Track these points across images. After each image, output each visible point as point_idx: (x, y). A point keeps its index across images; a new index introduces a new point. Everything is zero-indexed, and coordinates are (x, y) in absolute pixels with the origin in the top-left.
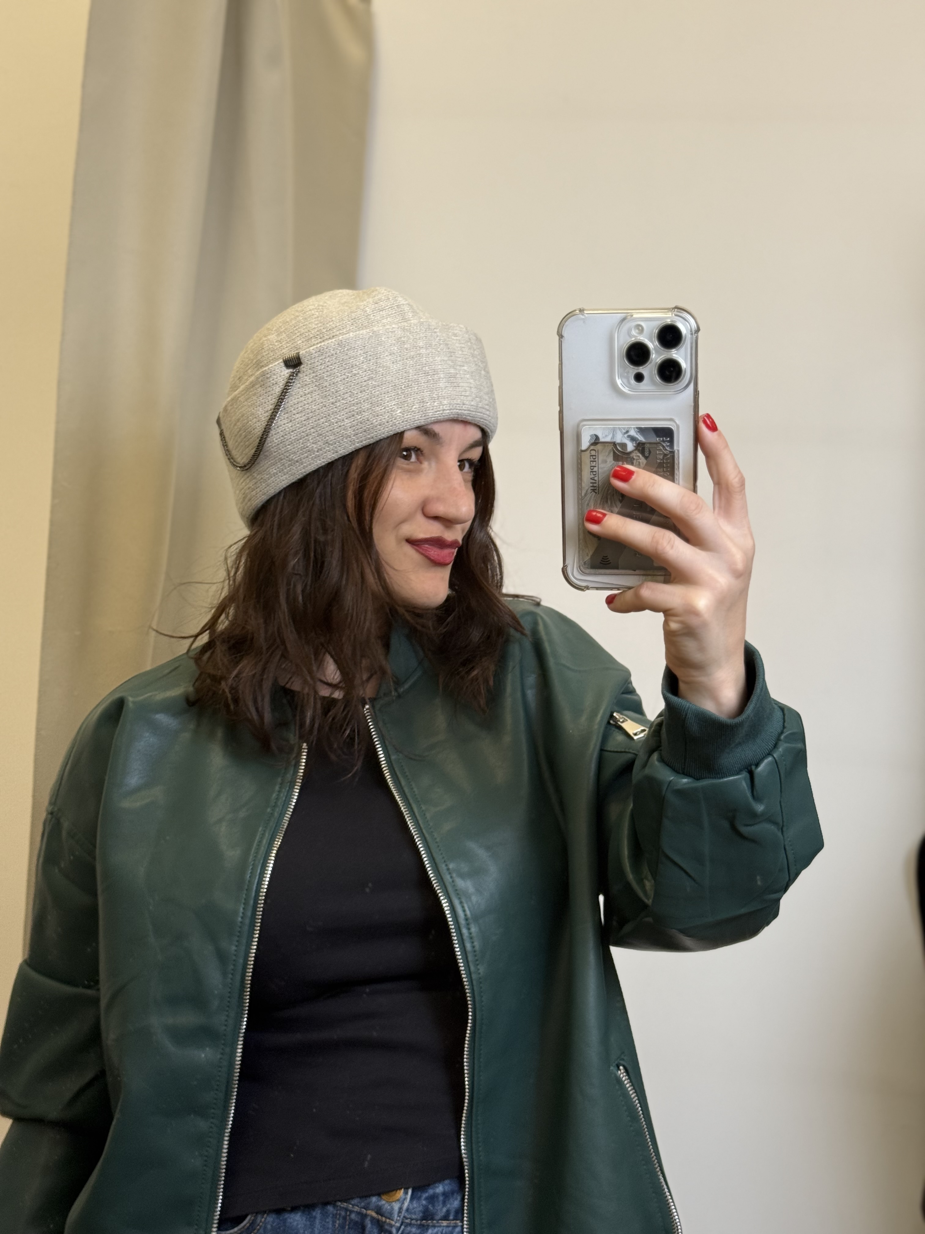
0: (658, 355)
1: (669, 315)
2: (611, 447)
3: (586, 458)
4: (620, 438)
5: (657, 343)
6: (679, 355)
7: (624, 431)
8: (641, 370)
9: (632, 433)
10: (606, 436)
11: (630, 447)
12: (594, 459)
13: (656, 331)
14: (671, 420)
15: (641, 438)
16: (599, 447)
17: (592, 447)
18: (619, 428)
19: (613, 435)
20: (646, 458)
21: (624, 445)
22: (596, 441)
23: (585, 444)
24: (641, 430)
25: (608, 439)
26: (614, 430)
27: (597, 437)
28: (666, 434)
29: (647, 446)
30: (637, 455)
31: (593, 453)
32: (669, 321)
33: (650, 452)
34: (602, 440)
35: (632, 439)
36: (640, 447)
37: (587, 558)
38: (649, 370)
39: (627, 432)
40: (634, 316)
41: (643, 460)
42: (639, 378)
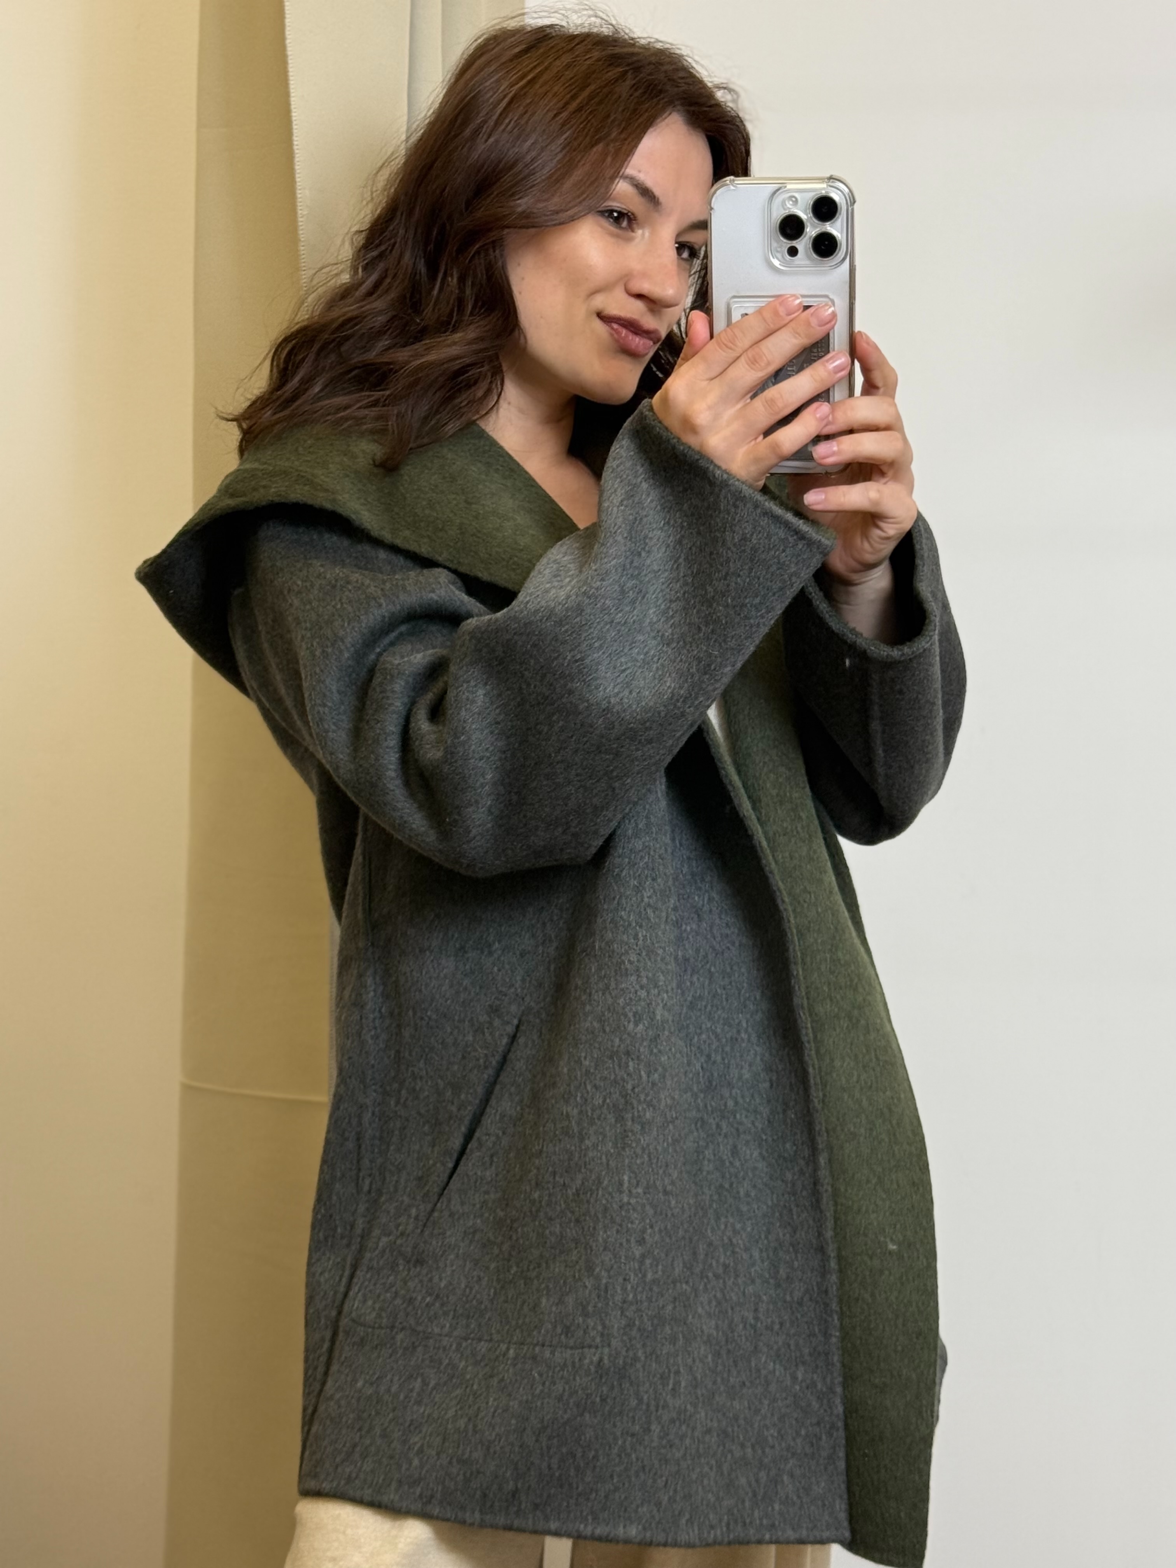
0: (812, 229)
1: (824, 185)
5: (811, 215)
6: (835, 229)
8: (794, 243)
13: (810, 203)
14: (826, 296)
32: (823, 193)
38: (803, 244)
40: (789, 187)
42: (793, 252)
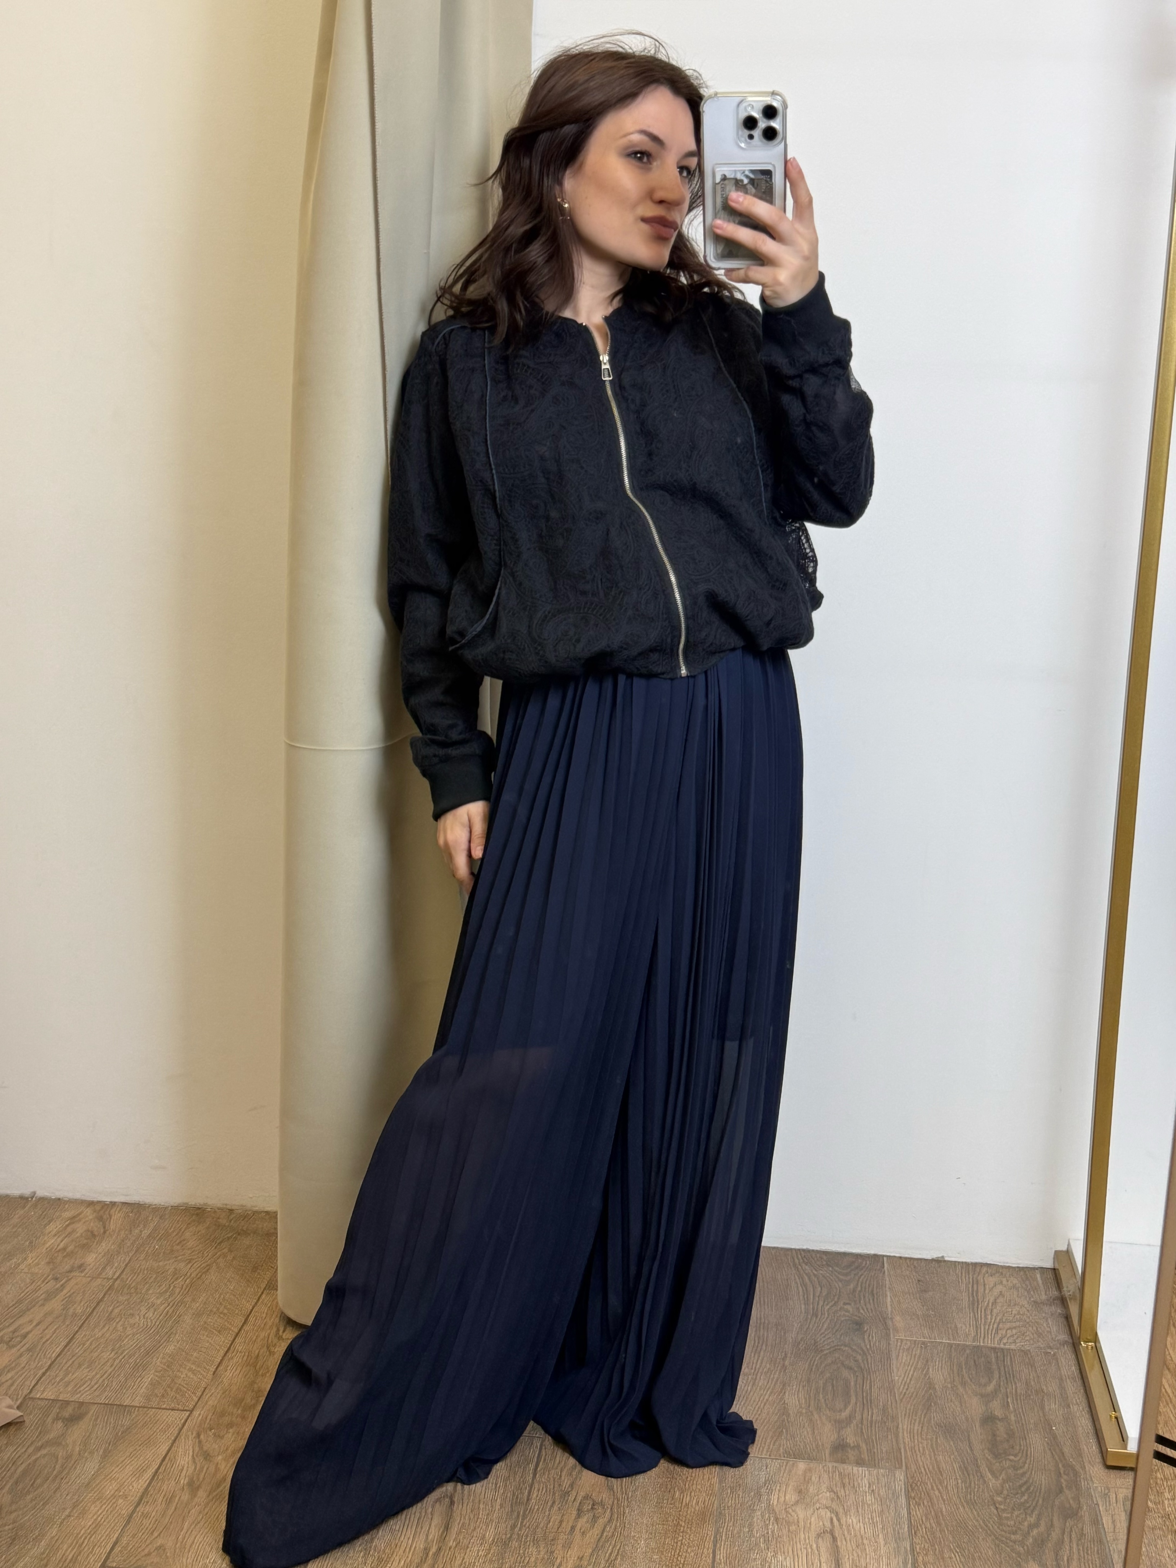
0: (762, 124)
1: (769, 99)
2: (733, 182)
3: (719, 188)
4: (739, 176)
5: (761, 115)
6: (775, 124)
7: (742, 172)
8: (752, 132)
9: (747, 173)
10: (731, 174)
11: (746, 181)
12: (723, 189)
13: (761, 108)
14: (771, 164)
15: (752, 176)
16: (726, 182)
17: (722, 182)
18: (739, 171)
19: (735, 175)
20: (756, 189)
21: (742, 181)
22: (724, 178)
23: (718, 180)
24: (752, 171)
25: (732, 176)
26: (735, 171)
27: (725, 176)
28: (768, 173)
29: (756, 181)
30: (750, 187)
31: (723, 186)
32: (769, 103)
33: (757, 185)
34: (728, 176)
35: (747, 177)
36: (752, 181)
37: (719, 251)
38: (757, 133)
39: (744, 172)
40: (750, 99)
41: (753, 190)
42: (751, 137)
